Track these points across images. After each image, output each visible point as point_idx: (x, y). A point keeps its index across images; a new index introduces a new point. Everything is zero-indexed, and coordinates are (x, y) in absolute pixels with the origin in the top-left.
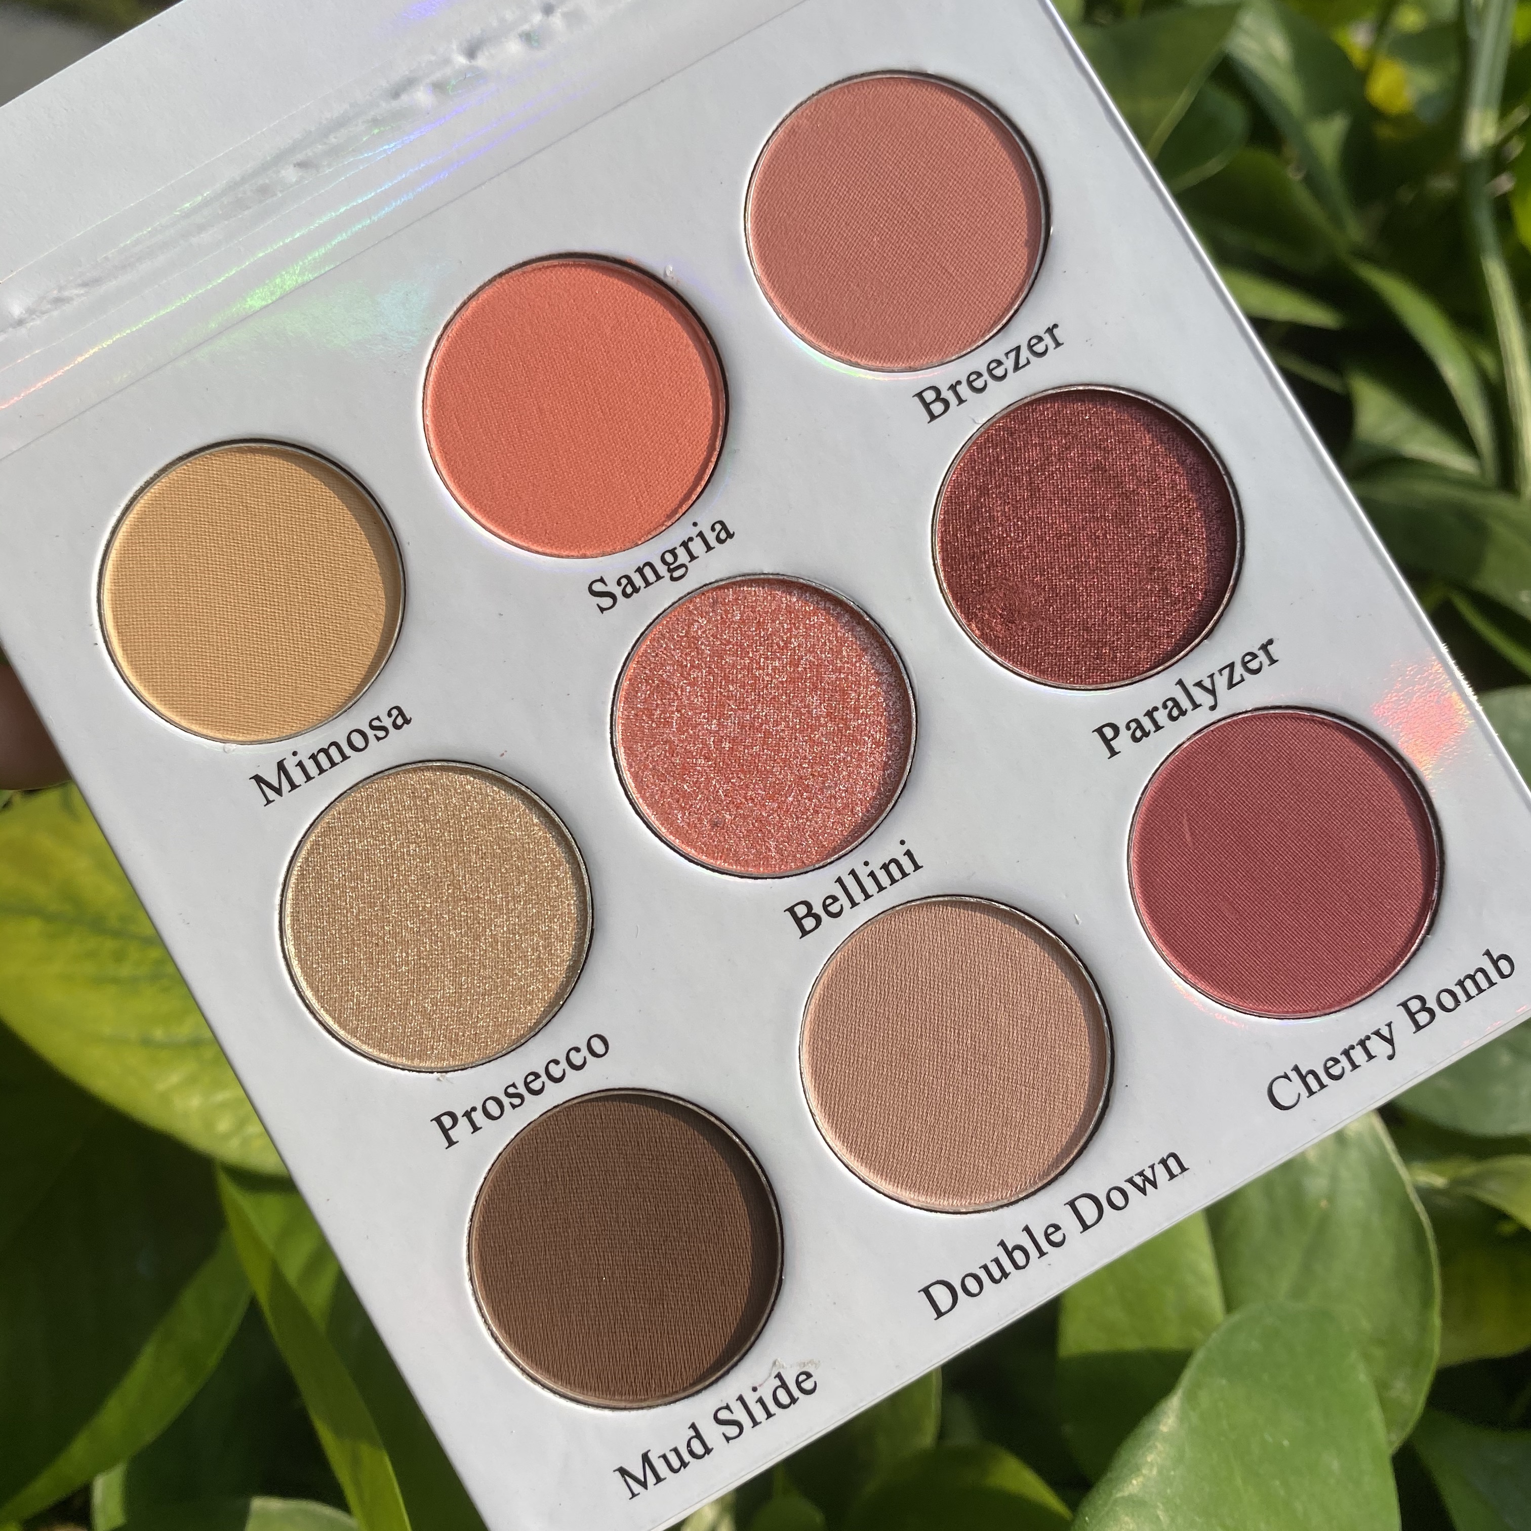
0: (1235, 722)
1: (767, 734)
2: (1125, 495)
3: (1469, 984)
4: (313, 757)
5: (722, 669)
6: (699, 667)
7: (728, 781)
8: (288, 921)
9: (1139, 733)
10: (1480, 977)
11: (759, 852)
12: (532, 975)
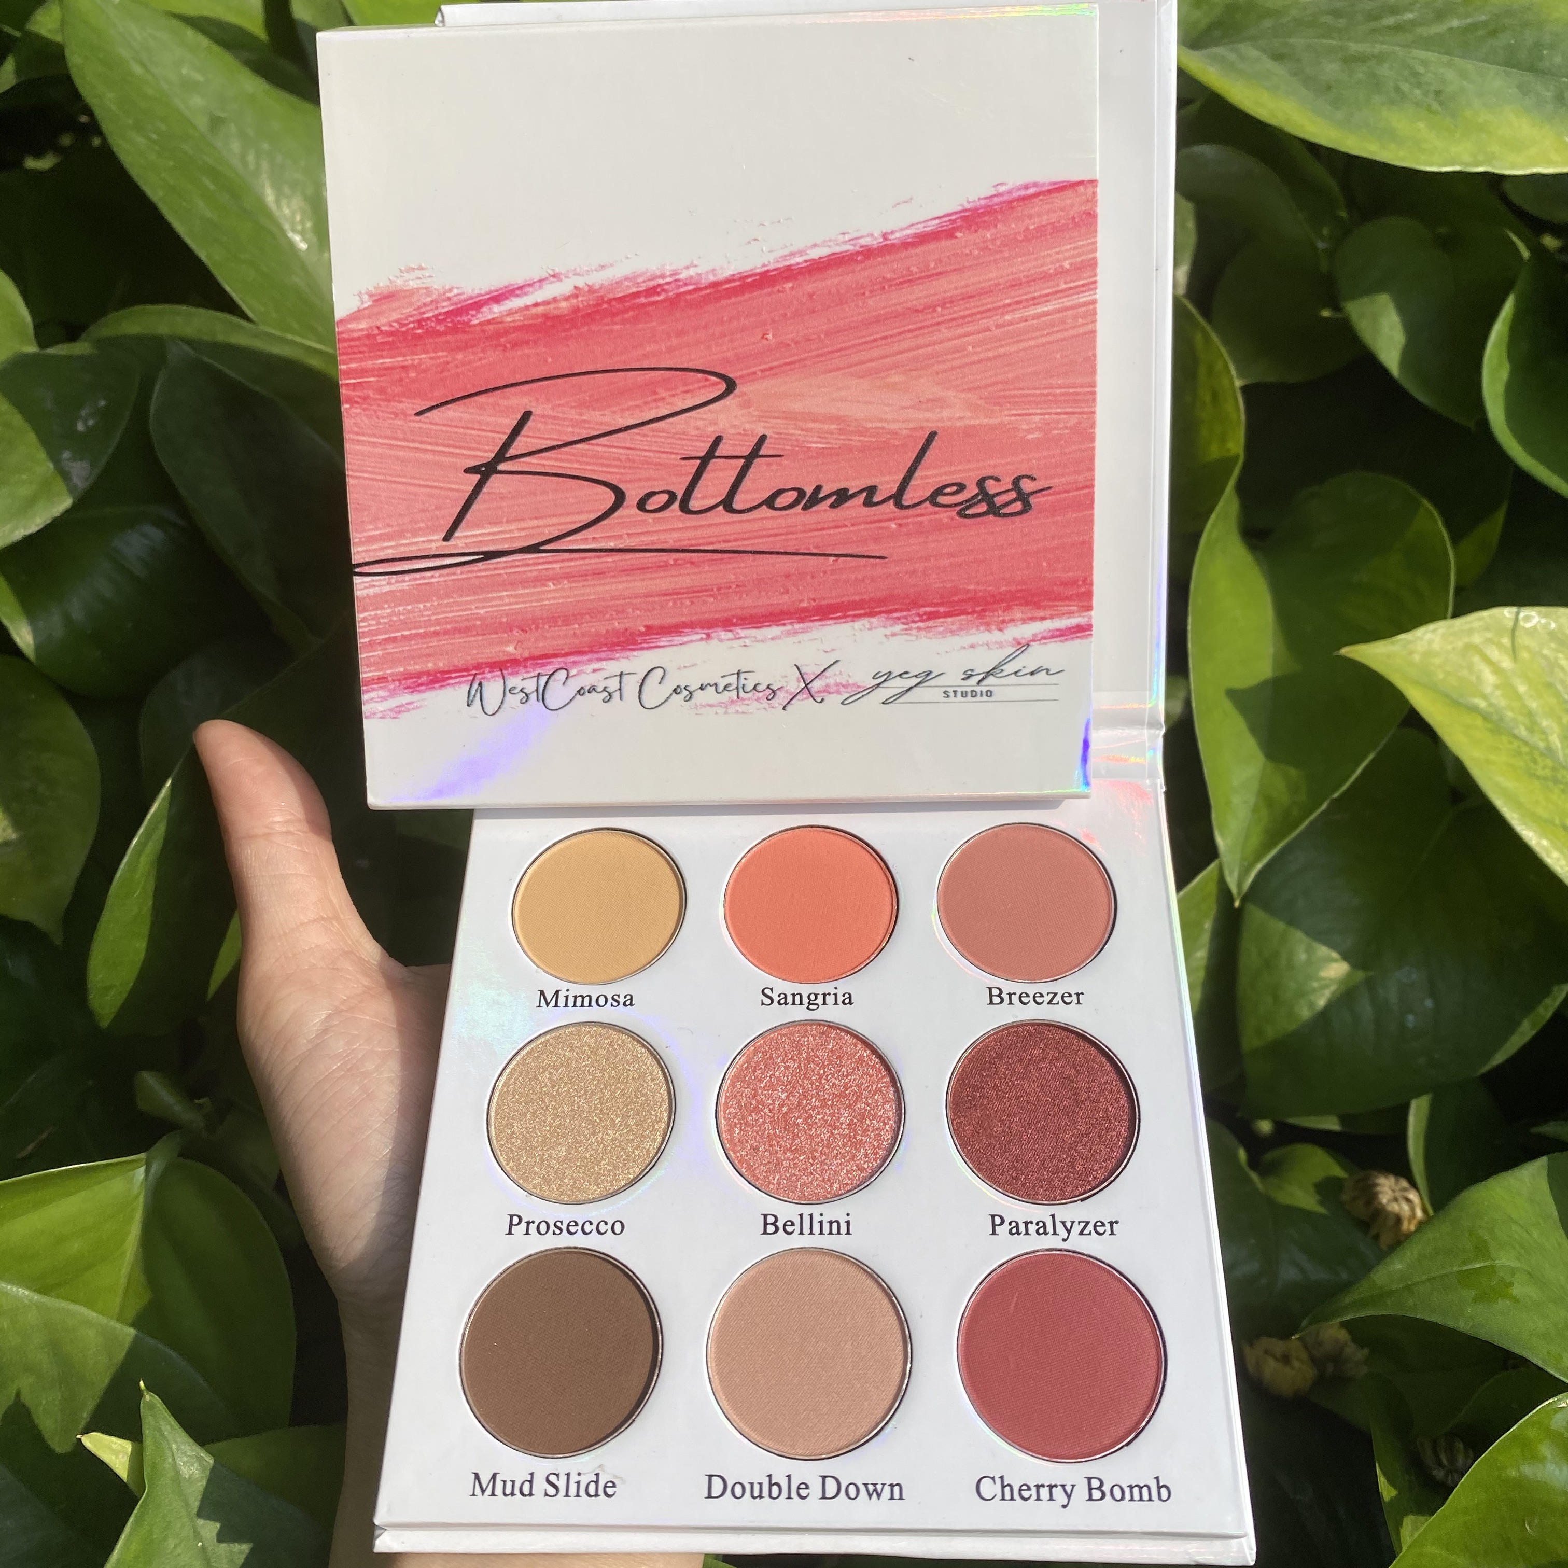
0: (1074, 1257)
1: (810, 1116)
2: (1076, 1101)
3: (1136, 1490)
4: (575, 997)
5: (806, 1068)
6: (794, 1060)
7: (774, 1129)
8: (508, 1071)
9: (1015, 1230)
10: (1145, 1490)
11: (767, 1177)
12: (609, 1171)
